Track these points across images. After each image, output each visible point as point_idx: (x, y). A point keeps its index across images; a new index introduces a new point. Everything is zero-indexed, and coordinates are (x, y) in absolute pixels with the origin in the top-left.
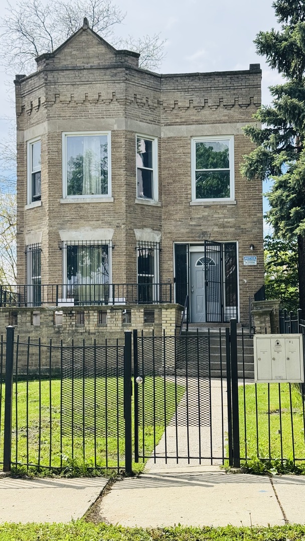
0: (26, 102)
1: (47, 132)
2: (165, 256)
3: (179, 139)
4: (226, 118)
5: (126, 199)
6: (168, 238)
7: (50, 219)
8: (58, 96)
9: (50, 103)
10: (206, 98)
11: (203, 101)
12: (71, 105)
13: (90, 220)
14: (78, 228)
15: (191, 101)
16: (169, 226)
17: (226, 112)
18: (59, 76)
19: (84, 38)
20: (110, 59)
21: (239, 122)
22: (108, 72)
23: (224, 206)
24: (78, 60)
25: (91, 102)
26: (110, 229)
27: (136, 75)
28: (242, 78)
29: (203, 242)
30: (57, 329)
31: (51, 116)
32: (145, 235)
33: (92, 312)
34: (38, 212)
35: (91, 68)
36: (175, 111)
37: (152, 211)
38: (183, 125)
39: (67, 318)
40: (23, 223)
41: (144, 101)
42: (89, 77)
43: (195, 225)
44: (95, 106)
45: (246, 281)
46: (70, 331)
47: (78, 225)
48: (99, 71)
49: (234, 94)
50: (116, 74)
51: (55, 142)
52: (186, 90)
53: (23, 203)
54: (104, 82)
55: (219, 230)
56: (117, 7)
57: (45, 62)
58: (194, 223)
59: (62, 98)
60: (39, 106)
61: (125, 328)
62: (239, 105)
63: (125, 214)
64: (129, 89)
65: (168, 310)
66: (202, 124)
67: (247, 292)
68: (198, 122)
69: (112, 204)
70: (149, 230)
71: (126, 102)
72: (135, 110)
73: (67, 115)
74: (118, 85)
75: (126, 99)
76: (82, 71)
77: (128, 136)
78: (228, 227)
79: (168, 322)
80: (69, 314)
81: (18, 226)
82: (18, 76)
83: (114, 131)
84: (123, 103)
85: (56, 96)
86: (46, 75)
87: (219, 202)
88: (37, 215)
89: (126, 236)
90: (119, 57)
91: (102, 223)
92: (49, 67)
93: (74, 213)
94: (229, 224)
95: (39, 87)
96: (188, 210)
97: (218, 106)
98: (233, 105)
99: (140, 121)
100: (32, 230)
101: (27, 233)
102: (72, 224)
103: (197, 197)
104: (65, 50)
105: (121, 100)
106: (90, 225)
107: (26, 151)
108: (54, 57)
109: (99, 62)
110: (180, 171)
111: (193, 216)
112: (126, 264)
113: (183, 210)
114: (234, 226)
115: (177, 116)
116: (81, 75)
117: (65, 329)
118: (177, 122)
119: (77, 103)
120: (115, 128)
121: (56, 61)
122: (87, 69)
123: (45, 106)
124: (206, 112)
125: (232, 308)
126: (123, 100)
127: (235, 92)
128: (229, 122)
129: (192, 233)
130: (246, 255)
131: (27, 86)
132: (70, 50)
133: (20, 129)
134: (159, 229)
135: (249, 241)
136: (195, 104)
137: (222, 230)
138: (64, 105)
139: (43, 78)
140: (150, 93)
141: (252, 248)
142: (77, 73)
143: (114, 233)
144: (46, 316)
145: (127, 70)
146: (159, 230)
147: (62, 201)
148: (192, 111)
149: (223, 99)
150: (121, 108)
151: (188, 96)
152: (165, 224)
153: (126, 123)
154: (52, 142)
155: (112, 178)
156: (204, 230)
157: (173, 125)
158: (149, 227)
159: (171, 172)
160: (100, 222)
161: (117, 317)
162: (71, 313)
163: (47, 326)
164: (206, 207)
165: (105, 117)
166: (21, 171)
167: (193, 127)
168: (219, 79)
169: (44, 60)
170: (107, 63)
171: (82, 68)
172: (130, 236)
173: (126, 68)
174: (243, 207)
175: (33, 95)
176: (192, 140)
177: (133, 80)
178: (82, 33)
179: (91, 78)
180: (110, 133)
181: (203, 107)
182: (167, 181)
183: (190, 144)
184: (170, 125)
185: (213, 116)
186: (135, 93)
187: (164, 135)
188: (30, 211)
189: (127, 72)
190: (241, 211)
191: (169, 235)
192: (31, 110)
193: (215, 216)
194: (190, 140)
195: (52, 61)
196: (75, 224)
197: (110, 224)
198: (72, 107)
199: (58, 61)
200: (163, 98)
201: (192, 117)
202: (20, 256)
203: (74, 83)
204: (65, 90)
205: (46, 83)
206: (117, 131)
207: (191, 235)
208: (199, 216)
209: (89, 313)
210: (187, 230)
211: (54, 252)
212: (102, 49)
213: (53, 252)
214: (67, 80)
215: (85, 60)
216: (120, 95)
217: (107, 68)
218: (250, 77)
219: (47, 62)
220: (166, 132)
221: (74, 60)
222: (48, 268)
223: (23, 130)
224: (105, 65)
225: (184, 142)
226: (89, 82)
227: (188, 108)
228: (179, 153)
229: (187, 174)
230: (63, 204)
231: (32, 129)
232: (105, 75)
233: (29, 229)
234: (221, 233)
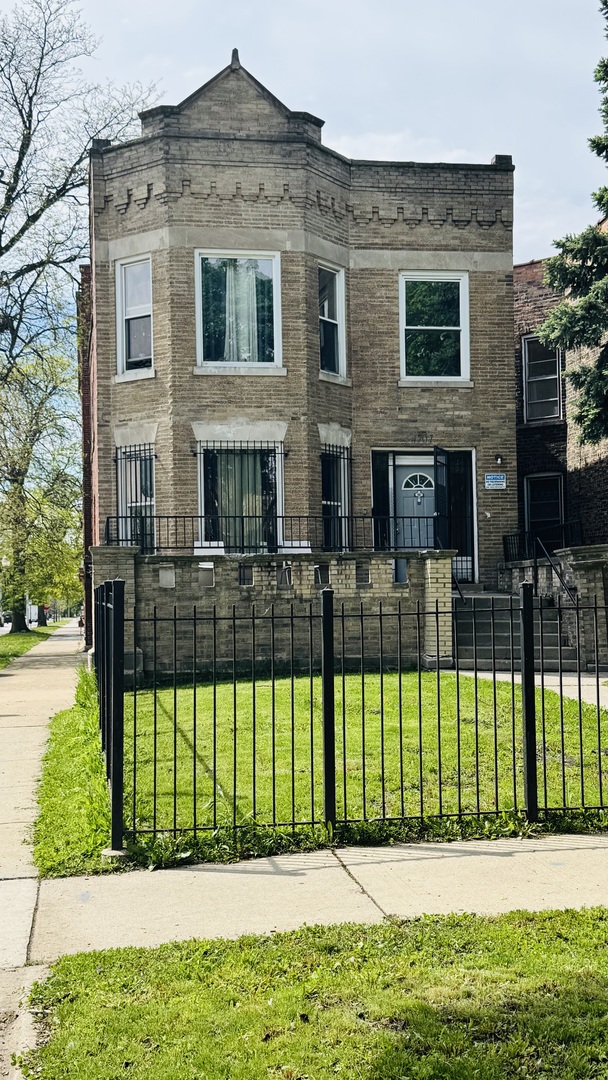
0: (116, 189)
1: (168, 247)
2: (359, 471)
3: (381, 272)
4: (457, 242)
5: (308, 371)
6: (363, 440)
7: (175, 402)
8: (188, 183)
9: (173, 195)
10: (425, 206)
11: (420, 210)
12: (210, 201)
13: (246, 406)
14: (225, 418)
15: (401, 209)
16: (364, 420)
17: (456, 232)
18: (189, 149)
19: (232, 84)
20: (277, 126)
21: (477, 251)
22: (277, 148)
23: (453, 390)
24: (222, 122)
25: (245, 198)
26: (281, 423)
27: (320, 158)
28: (485, 176)
29: (432, 449)
30: (245, 594)
31: (174, 218)
32: (333, 435)
33: (306, 563)
34: (146, 389)
35: (248, 139)
36: (373, 225)
37: (340, 394)
38: (387, 249)
39: (263, 574)
40: (109, 406)
41: (329, 203)
42: (243, 154)
43: (406, 421)
44: (252, 206)
45: (489, 515)
46: (268, 597)
47: (224, 414)
48: (260, 145)
49: (471, 203)
50: (290, 152)
51: (182, 266)
52: (393, 190)
53: (108, 370)
54: (270, 165)
55: (445, 429)
57: (161, 121)
58: (405, 417)
59: (195, 188)
60: (148, 199)
61: (362, 590)
62: (478, 222)
63: (306, 397)
64: (310, 181)
65: (439, 561)
66: (417, 249)
67: (491, 533)
68: (411, 247)
69: (283, 380)
70: (336, 426)
71: (306, 204)
72: (316, 218)
73: (204, 219)
74: (293, 174)
75: (307, 198)
76: (231, 142)
77: (309, 264)
78: (460, 425)
79: (440, 580)
80: (266, 567)
81: (101, 413)
82: (97, 142)
83: (285, 252)
84: (301, 205)
85: (186, 182)
86: (167, 144)
87: (447, 382)
88: (145, 393)
89: (308, 435)
90: (294, 123)
91: (267, 411)
92: (173, 131)
93: (218, 392)
94: (461, 420)
95: (150, 166)
96: (395, 394)
97: (444, 221)
98: (469, 222)
99: (324, 238)
100: (131, 420)
101: (117, 426)
102: (214, 411)
103: (408, 374)
104: (199, 103)
105: (298, 200)
106: (247, 415)
107: (114, 278)
108: (178, 113)
109: (259, 128)
110: (382, 328)
111: (403, 405)
112: (310, 484)
113: (388, 394)
114: (470, 423)
115: (376, 233)
116: (228, 150)
117: (260, 593)
118: (376, 244)
119: (221, 199)
120: (288, 247)
121: (183, 120)
122: (240, 140)
123: (162, 200)
124: (424, 230)
125: (464, 558)
126: (301, 200)
127: (472, 199)
128: (462, 250)
129: (402, 433)
130: (488, 472)
131: (120, 160)
132: (208, 103)
133: (100, 237)
134: (347, 424)
135: (494, 448)
136: (408, 214)
137: (450, 429)
138: (197, 201)
139: (161, 149)
140: (336, 190)
141: (499, 461)
142: (222, 145)
143: (289, 430)
144: (226, 570)
145: (308, 147)
146: (349, 427)
147: (197, 371)
148: (401, 227)
149: (452, 209)
150: (299, 213)
151: (396, 200)
152: (358, 416)
153: (306, 239)
154: (177, 266)
155: (283, 334)
156: (422, 429)
157: (370, 248)
158: (336, 421)
159: (367, 329)
160: (263, 410)
161: (348, 572)
162: (269, 566)
163: (227, 589)
164: (424, 390)
165: (269, 226)
166: (103, 314)
167: (403, 254)
168: (446, 175)
169: (162, 116)
170: (274, 132)
171: (232, 137)
172: (313, 434)
173: (307, 143)
174: (484, 392)
175: (134, 178)
176: (400, 276)
177: (316, 166)
178: (228, 75)
179: (247, 156)
180: (278, 255)
181: (420, 221)
182: (359, 344)
183: (397, 282)
184: (364, 248)
185: (436, 238)
186: (320, 189)
187: (355, 264)
188: (124, 386)
189: (309, 151)
190: (481, 399)
191: (363, 436)
192: (128, 204)
193: (439, 406)
194: (397, 275)
195: (176, 121)
196: (219, 411)
197: (280, 414)
198: (212, 205)
199: (186, 121)
200: (354, 200)
201: (401, 238)
202: (104, 465)
203: (217, 163)
204: (200, 175)
205: (167, 159)
206: (292, 252)
207: (400, 437)
208: (413, 405)
209: (300, 565)
210: (394, 429)
211: (184, 459)
212: (265, 108)
213: (181, 460)
214: (205, 157)
215: (236, 124)
216: (295, 191)
217: (275, 142)
218: (496, 177)
219: (167, 120)
220: (359, 260)
221: (215, 122)
222: (172, 487)
223: (106, 240)
224: (272, 136)
225: (388, 277)
226: (243, 164)
227: (395, 220)
228: (379, 297)
229: (393, 333)
230: (198, 376)
231: (127, 240)
232: (271, 152)
233: (122, 417)
234: (449, 435)
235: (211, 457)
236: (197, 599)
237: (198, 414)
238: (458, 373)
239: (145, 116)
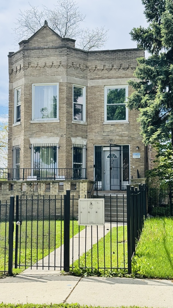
0: (14, 67)
1: (24, 84)
2: (89, 152)
3: (98, 87)
4: (124, 75)
5: (66, 121)
6: (91, 142)
7: (25, 132)
8: (30, 63)
9: (25, 68)
10: (113, 64)
11: (111, 66)
12: (37, 69)
13: (46, 132)
14: (40, 137)
15: (104, 66)
16: (91, 136)
17: (124, 72)
18: (31, 53)
19: (45, 31)
20: (59, 43)
21: (131, 77)
22: (58, 50)
23: (122, 125)
24: (41, 44)
25: (48, 67)
26: (57, 137)
27: (73, 52)
28: (133, 53)
30: (23, 193)
31: (26, 75)
32: (78, 141)
33: (42, 184)
34: (19, 128)
35: (48, 48)
36: (95, 72)
37: (82, 127)
38: (100, 79)
39: (29, 187)
40: (12, 134)
41: (78, 66)
42: (47, 53)
43: (106, 135)
44: (50, 69)
45: (134, 167)
46: (30, 195)
47: (40, 135)
48: (52, 50)
49: (128, 62)
50: (62, 51)
51: (28, 89)
52: (102, 60)
53: (12, 123)
54: (55, 56)
55: (119, 138)
56: (80, 12)
58: (105, 134)
59: (32, 65)
60: (20, 69)
61: (60, 193)
62: (131, 68)
63: (66, 129)
64: (69, 60)
65: (83, 183)
66: (110, 79)
67: (135, 173)
68: (108, 78)
69: (59, 124)
70: (80, 138)
71: (67, 67)
72: (72, 71)
73: (35, 74)
74: (63, 58)
75: (67, 65)
76: (43, 50)
77: (68, 86)
78: (124, 136)
79: (83, 190)
80: (30, 185)
81: (9, 136)
82: (10, 53)
83: (60, 83)
84: (65, 67)
85: (29, 64)
86: (24, 52)
87: (120, 122)
88: (19, 129)
89: (66, 141)
90: (64, 42)
91: (53, 134)
92: (26, 48)
93: (38, 128)
94: (125, 135)
95: (20, 59)
96: (102, 127)
97: (119, 68)
98: (128, 68)
99: (76, 77)
100: (16, 138)
101: (13, 140)
102: (37, 134)
103: (107, 120)
104: (35, 38)
105: (64, 66)
106: (47, 135)
107: (14, 94)
108: (28, 42)
109: (53, 44)
110: (98, 105)
111: (105, 130)
112: (66, 157)
113: (99, 127)
114: (128, 136)
115: (97, 74)
116: (42, 52)
117: (27, 193)
118: (97, 78)
119: (40, 68)
120: (61, 81)
121: (29, 44)
122: (46, 49)
123: (23, 69)
124: (113, 72)
125: (126, 182)
126: (65, 66)
128: (126, 78)
129: (104, 140)
130: (134, 152)
131: (14, 58)
132: (37, 38)
135: (136, 144)
136: (107, 67)
137: (121, 138)
138: (33, 69)
139: (22, 54)
140: (82, 62)
141: (137, 148)
142: (41, 51)
143: (60, 140)
144: (17, 186)
145: (68, 49)
146: (86, 138)
147: (32, 122)
148: (105, 72)
149: (122, 64)
150: (65, 70)
151: (103, 63)
152: (90, 135)
153: (67, 78)
154: (26, 89)
155: (59, 109)
156: (111, 138)
157: (94, 79)
158: (80, 136)
159: (93, 106)
160: (52, 133)
161: (56, 187)
162: (31, 184)
163: (17, 192)
164: (112, 125)
165: (55, 75)
166: (11, 105)
167: (106, 80)
168: (120, 53)
169: (23, 44)
170: (57, 45)
171: (44, 48)
172: (69, 141)
173: (67, 48)
174: (133, 125)
175: (17, 63)
176: (105, 87)
177: (71, 55)
178: (43, 29)
179: (48, 53)
180: (58, 84)
181: (111, 69)
182: (90, 111)
183: (104, 90)
184: (92, 79)
185: (117, 74)
186: (73, 62)
187: (90, 85)
188: (15, 127)
189: (68, 50)
190: (132, 127)
191: (91, 141)
192: (17, 71)
193: (117, 130)
194: (104, 87)
195: (27, 45)
196: (38, 134)
197: (57, 135)
198: (38, 70)
199: (30, 44)
200: (89, 64)
201: (105, 75)
202: (10, 152)
203: (39, 56)
204: (34, 61)
205: (24, 57)
206: (62, 83)
207: (104, 141)
208: (108, 130)
209: (40, 184)
210: (102, 138)
211: (27, 150)
212: (55, 38)
213: (26, 150)
214: (35, 55)
215: (45, 44)
216: (63, 63)
217: (57, 48)
218: (137, 52)
219: (25, 45)
220: (90, 83)
221: (39, 44)
222: (23, 159)
223: (12, 82)
224: (56, 46)
225: (100, 89)
226: (47, 56)
227: (103, 69)
228: (97, 95)
229: (102, 107)
230: (32, 124)
231: (17, 82)
232: (56, 52)
233: (14, 137)
234: (120, 140)
237: (31, 135)
238: (125, 119)
239: (20, 44)
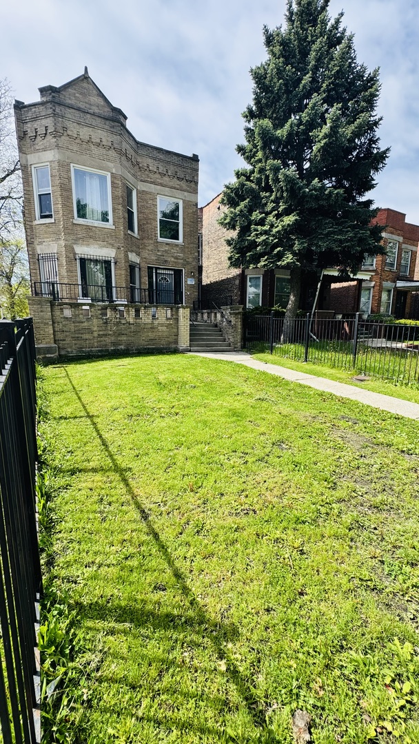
0: (29, 127)
1: (57, 160)
2: (142, 273)
3: (150, 193)
4: (179, 187)
5: (123, 229)
6: (144, 261)
7: (65, 234)
8: (66, 129)
9: (58, 134)
10: (167, 169)
11: (165, 170)
12: (77, 141)
13: (97, 240)
14: (89, 245)
15: (158, 168)
16: (145, 254)
17: (178, 182)
18: (66, 112)
19: (85, 84)
20: (106, 112)
21: (185, 191)
22: (107, 122)
23: (177, 245)
24: (81, 103)
25: (94, 144)
26: (113, 249)
27: (126, 133)
28: (189, 161)
30: (104, 321)
31: (60, 146)
32: (133, 257)
34: (51, 228)
35: (94, 115)
36: (147, 172)
37: (136, 241)
38: (152, 184)
39: (111, 312)
40: (32, 235)
41: (130, 157)
42: (92, 121)
44: (97, 148)
45: (188, 294)
46: (115, 322)
47: (88, 243)
48: (100, 119)
50: (113, 126)
51: (64, 170)
52: (155, 159)
53: (30, 218)
54: (104, 130)
55: (174, 260)
57: (50, 94)
58: (160, 254)
59: (69, 132)
60: (46, 134)
61: (154, 320)
62: (186, 180)
63: (123, 240)
64: (122, 143)
65: (185, 309)
66: (164, 186)
67: (189, 300)
68: (161, 185)
69: (113, 231)
70: (134, 254)
71: (121, 153)
72: (125, 162)
73: (74, 149)
74: (115, 137)
75: (121, 150)
76: (86, 114)
77: (123, 182)
78: (179, 259)
79: (185, 317)
80: (112, 309)
81: (29, 237)
82: (17, 102)
83: (113, 173)
84: (118, 153)
85: (64, 129)
86: (54, 106)
87: (174, 242)
88: (50, 230)
89: (124, 256)
90: (115, 112)
91: (107, 244)
92: (57, 100)
93: (85, 232)
94: (180, 257)
95: (46, 117)
96: (156, 244)
97: (174, 177)
98: (183, 179)
99: (128, 172)
100: (44, 242)
101: (38, 244)
102: (84, 241)
103: (161, 237)
104: (69, 90)
105: (117, 150)
106: (98, 244)
107: (31, 174)
108: (59, 92)
109: (99, 111)
110: (150, 217)
111: (159, 249)
112: (125, 276)
113: (153, 244)
114: (183, 259)
115: (148, 176)
116: (85, 117)
117: (111, 320)
118: (148, 181)
119: (82, 142)
120: (114, 171)
122: (90, 114)
123: (53, 136)
124: (166, 179)
126: (119, 150)
127: (184, 170)
128: (180, 190)
129: (159, 260)
130: (188, 278)
131: (30, 113)
132: (73, 91)
134: (138, 254)
135: (191, 269)
136: (160, 171)
137: (176, 260)
138: (71, 139)
139: (51, 108)
140: (132, 152)
141: (192, 274)
142: (82, 114)
143: (116, 253)
144: (95, 310)
147: (75, 222)
148: (158, 176)
149: (177, 172)
150: (118, 156)
151: (156, 163)
152: (142, 252)
153: (121, 170)
154: (62, 169)
155: (113, 210)
156: (166, 260)
157: (146, 182)
158: (134, 252)
159: (145, 216)
160: (105, 243)
161: (148, 313)
163: (96, 318)
164: (167, 244)
165: (105, 160)
166: (27, 190)
167: (159, 187)
168: (175, 157)
169: (51, 91)
170: (106, 115)
171: (86, 111)
172: (126, 256)
173: (121, 125)
174: (188, 248)
175: (38, 122)
177: (125, 137)
178: (83, 79)
179: (94, 123)
180: (109, 174)
181: (165, 174)
182: (142, 222)
183: (156, 199)
184: (143, 182)
185: (171, 183)
186: (126, 148)
187: (140, 188)
188: (40, 226)
189: (121, 128)
190: (186, 250)
192: (36, 136)
193: (172, 251)
194: (156, 196)
195: (58, 95)
196: (86, 241)
197: (113, 246)
198: (78, 143)
199: (63, 97)
200: (139, 159)
201: (158, 180)
202: (32, 262)
203: (79, 123)
204: (72, 126)
205: (54, 114)
206: (116, 174)
207: (158, 262)
208: (162, 250)
209: (127, 309)
210: (156, 258)
211: (71, 261)
212: (102, 102)
213: (69, 261)
214: (73, 118)
215: (88, 106)
216: (116, 146)
217: (107, 119)
218: (193, 162)
219: (54, 94)
220: (142, 187)
221: (78, 102)
222: (66, 273)
223: (27, 154)
225: (153, 196)
226: (90, 126)
227: (156, 172)
228: (149, 204)
229: (155, 220)
230: (75, 224)
231: (37, 155)
232: (105, 124)
233: (40, 240)
234: (176, 263)
235: (83, 261)
236: (82, 322)
237: (76, 241)
238: (178, 239)
239: (42, 91)
